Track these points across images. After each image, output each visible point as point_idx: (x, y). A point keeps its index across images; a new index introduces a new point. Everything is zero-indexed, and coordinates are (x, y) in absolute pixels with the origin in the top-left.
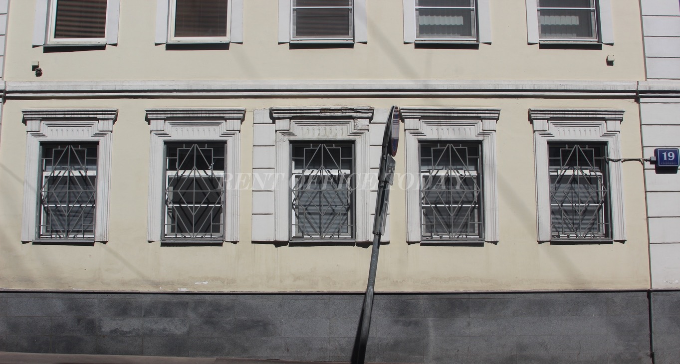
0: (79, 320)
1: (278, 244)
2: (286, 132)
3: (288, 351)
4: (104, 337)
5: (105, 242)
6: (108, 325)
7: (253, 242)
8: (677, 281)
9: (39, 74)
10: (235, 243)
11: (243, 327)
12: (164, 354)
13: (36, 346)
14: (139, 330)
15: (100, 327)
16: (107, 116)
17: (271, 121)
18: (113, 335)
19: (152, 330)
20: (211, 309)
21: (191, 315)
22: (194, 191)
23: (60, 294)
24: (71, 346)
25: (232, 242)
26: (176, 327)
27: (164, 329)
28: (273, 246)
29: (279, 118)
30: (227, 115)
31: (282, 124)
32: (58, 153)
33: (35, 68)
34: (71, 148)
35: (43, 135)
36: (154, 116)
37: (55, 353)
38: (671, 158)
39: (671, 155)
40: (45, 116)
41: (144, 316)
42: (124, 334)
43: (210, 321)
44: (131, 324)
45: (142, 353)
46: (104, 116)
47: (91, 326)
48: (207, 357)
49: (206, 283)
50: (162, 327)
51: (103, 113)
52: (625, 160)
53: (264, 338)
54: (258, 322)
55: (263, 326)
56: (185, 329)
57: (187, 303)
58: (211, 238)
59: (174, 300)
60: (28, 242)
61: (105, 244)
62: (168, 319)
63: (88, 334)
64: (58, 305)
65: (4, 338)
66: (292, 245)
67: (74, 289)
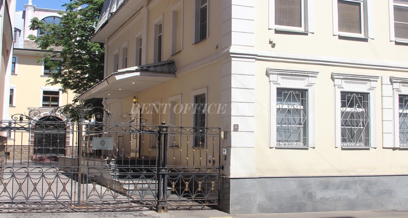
0: (304, 193)
1: (394, 149)
2: (398, 90)
3: (400, 205)
4: (317, 202)
5: (314, 148)
6: (319, 195)
7: (383, 148)
9: (273, 46)
10: (375, 148)
11: (382, 193)
12: (346, 210)
13: (282, 209)
14: (334, 197)
15: (315, 196)
16: (314, 75)
17: (390, 83)
18: (322, 200)
19: (340, 197)
20: (367, 184)
21: (358, 187)
22: (355, 120)
23: (294, 178)
24: (300, 208)
25: (374, 148)
26: (351, 195)
27: (346, 196)
28: (392, 150)
29: (395, 82)
30: (371, 79)
31: (396, 85)
32: (285, 95)
33: (271, 42)
34: (292, 92)
35: (279, 84)
36: (337, 77)
37: (292, 212)
40: (281, 73)
41: (336, 189)
42: (327, 199)
43: (367, 191)
44: (330, 194)
45: (335, 210)
46: (312, 75)
47: (311, 196)
48: (366, 210)
49: (363, 170)
50: (345, 195)
51: (313, 73)
53: (390, 199)
54: (388, 190)
55: (389, 192)
56: (355, 196)
57: (356, 181)
58: (360, 145)
59: (350, 180)
60: (273, 148)
61: (314, 149)
62: (348, 191)
63: (309, 201)
64: (293, 184)
65: (264, 205)
66: (400, 149)
67: (299, 175)
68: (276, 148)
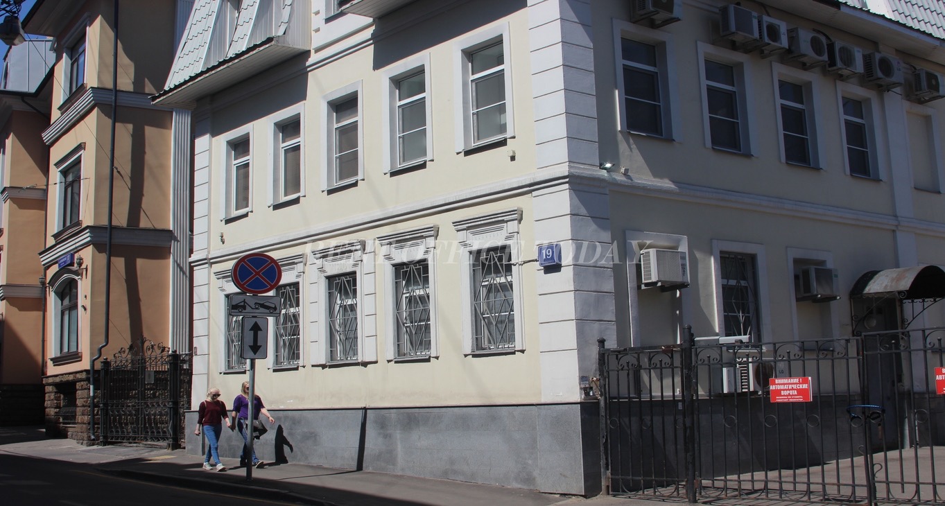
1: (324, 366)
2: (322, 270)
3: (326, 458)
7: (313, 366)
8: (561, 394)
9: (223, 242)
10: (304, 367)
11: (306, 437)
28: (321, 368)
29: (317, 258)
30: (296, 260)
35: (225, 290)
38: (549, 256)
39: (549, 252)
40: (224, 275)
49: (292, 401)
52: (525, 262)
60: (221, 373)
66: (330, 367)
68: (225, 374)
